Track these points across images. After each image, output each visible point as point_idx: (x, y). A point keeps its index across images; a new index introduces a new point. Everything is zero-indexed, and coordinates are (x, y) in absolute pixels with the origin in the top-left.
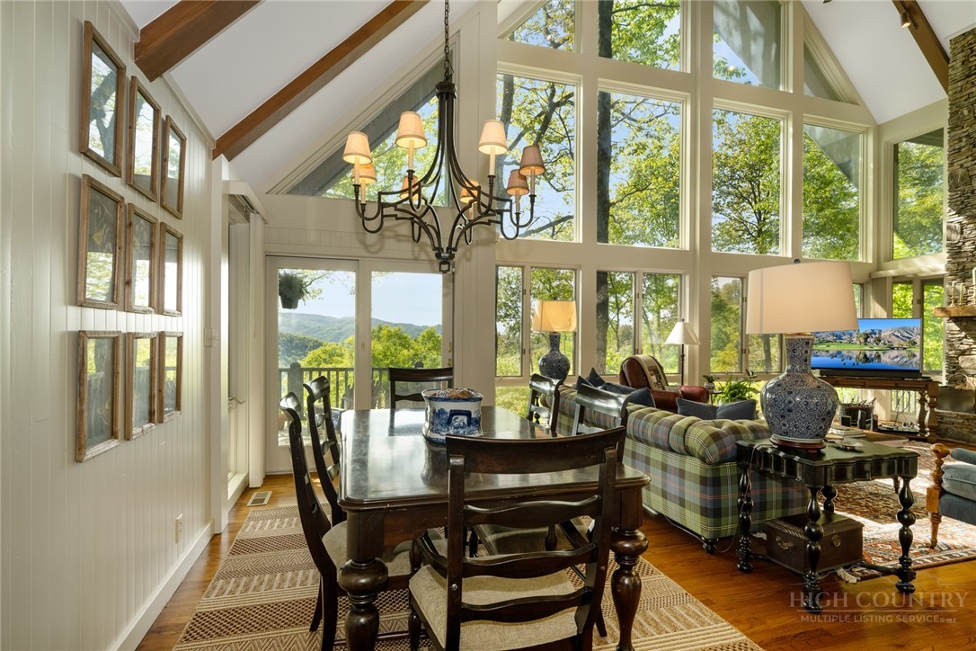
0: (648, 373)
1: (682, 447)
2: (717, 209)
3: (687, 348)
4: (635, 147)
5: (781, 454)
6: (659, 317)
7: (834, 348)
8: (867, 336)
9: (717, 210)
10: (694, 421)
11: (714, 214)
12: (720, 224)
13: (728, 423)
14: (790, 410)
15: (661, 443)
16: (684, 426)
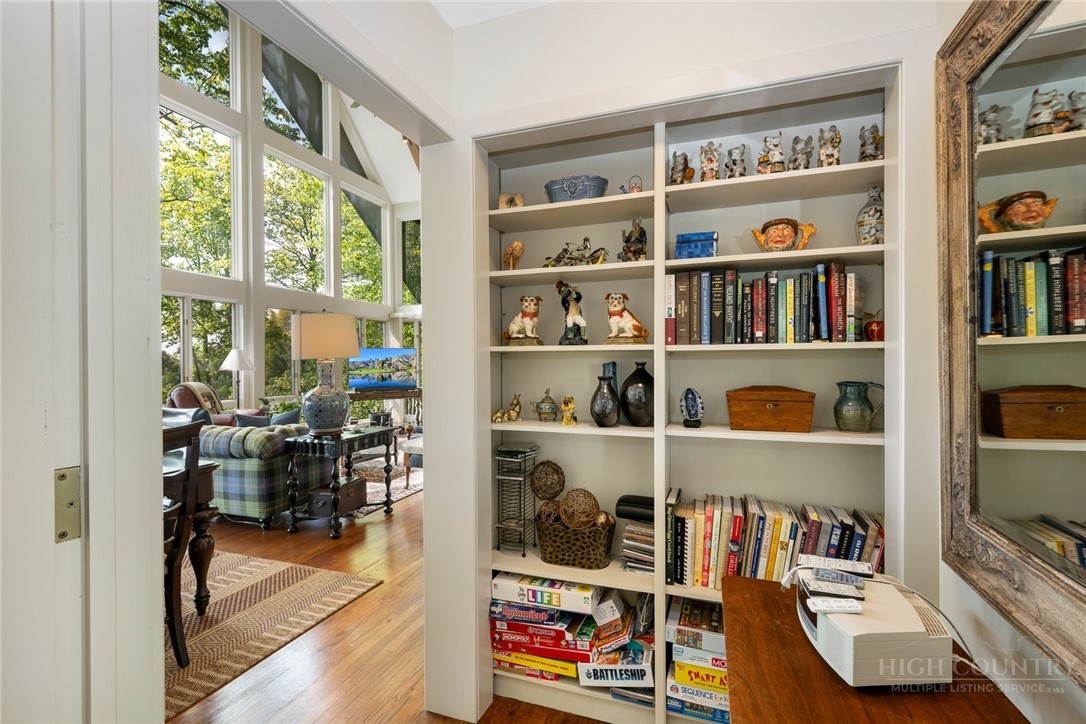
0: (202, 400)
1: (242, 452)
2: (270, 234)
3: (242, 373)
4: (173, 153)
5: (316, 441)
6: (206, 342)
7: (364, 372)
8: (383, 362)
9: (270, 237)
10: (252, 430)
11: (266, 239)
12: (274, 251)
13: (279, 428)
14: (320, 411)
15: (222, 452)
16: (243, 435)
